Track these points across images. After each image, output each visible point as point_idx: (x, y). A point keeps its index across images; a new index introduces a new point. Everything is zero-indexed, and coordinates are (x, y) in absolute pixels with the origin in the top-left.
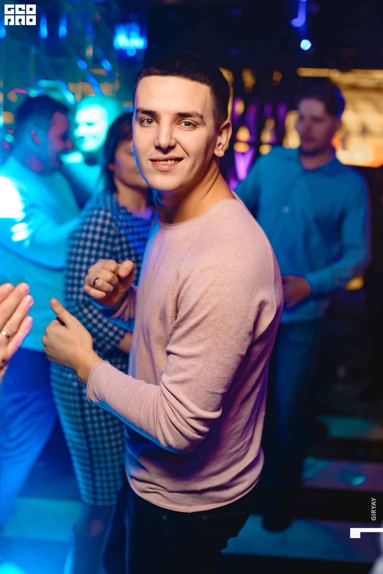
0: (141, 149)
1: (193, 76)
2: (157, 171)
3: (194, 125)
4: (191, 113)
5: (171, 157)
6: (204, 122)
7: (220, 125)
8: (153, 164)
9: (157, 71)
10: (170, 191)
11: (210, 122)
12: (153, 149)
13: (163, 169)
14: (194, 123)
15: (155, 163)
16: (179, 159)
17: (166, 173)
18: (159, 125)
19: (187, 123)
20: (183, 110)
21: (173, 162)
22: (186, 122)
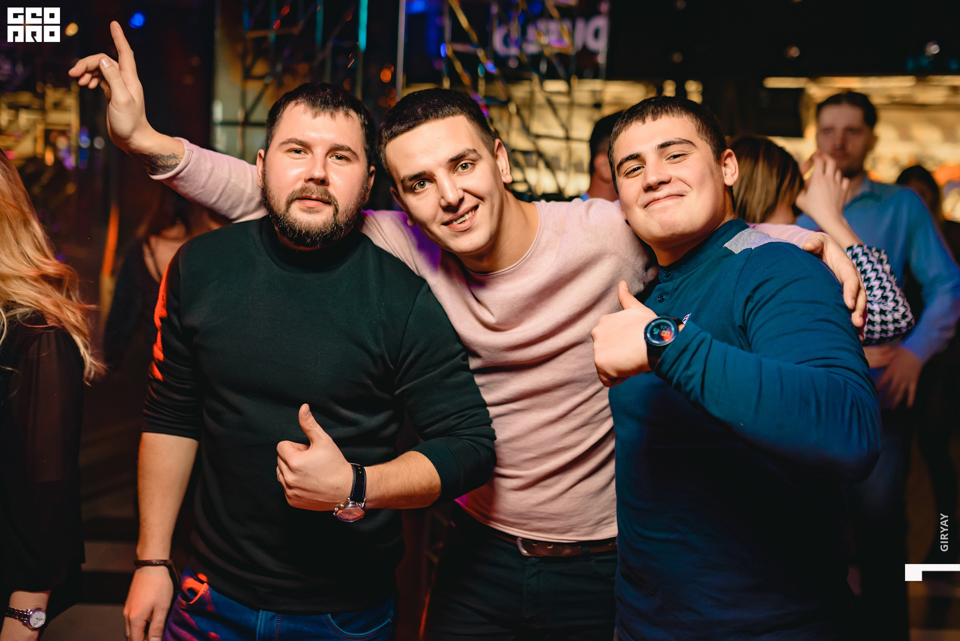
0: (427, 218)
1: (443, 113)
2: (458, 234)
3: (471, 164)
4: (463, 152)
5: (466, 210)
6: (479, 155)
7: (493, 150)
8: (450, 228)
9: (403, 127)
10: (483, 247)
11: (484, 152)
12: (441, 212)
13: (464, 228)
14: (471, 162)
15: (451, 225)
16: (475, 208)
17: (469, 232)
18: (436, 183)
19: (464, 165)
20: (453, 153)
21: (470, 214)
22: (462, 165)
